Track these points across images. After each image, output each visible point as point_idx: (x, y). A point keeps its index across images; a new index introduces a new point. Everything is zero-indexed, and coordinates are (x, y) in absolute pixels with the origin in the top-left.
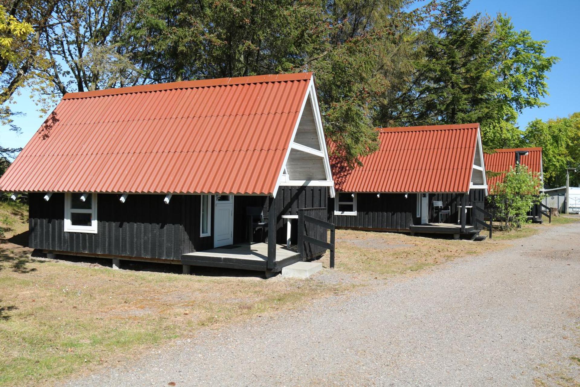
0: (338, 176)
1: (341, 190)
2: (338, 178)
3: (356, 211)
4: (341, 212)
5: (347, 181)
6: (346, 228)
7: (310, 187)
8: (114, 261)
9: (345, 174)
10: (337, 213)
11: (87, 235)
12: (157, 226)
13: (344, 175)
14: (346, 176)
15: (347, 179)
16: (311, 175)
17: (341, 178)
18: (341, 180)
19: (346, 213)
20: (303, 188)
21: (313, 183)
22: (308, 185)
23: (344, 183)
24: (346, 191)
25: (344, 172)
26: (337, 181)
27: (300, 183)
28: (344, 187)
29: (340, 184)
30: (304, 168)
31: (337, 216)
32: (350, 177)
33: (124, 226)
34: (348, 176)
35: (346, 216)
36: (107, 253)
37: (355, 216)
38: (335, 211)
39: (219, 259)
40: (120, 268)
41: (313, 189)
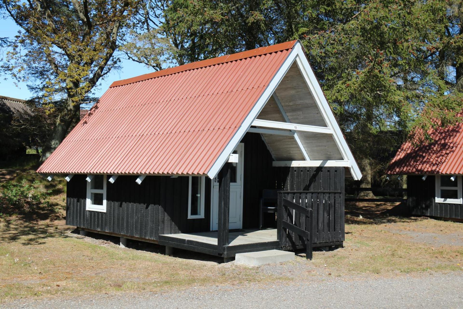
0: (439, 155)
1: (438, 172)
2: (438, 157)
3: (461, 199)
4: (443, 199)
5: (447, 160)
6: (446, 220)
7: (326, 167)
8: (121, 240)
9: (448, 152)
10: (438, 200)
11: (100, 214)
12: (144, 206)
13: (446, 153)
14: (448, 154)
15: (448, 158)
16: (329, 154)
17: (441, 157)
18: (441, 159)
19: (450, 201)
20: (319, 169)
21: (330, 164)
22: (325, 166)
23: (443, 163)
24: (444, 173)
25: (447, 149)
26: (436, 161)
27: (317, 164)
28: (442, 169)
29: (438, 165)
30: (319, 146)
31: (439, 203)
32: (452, 154)
33: (123, 206)
34: (450, 155)
35: (449, 204)
36: (112, 231)
37: (460, 205)
38: (436, 198)
39: (183, 241)
40: (126, 247)
41: (330, 169)
